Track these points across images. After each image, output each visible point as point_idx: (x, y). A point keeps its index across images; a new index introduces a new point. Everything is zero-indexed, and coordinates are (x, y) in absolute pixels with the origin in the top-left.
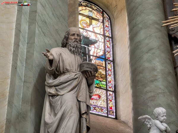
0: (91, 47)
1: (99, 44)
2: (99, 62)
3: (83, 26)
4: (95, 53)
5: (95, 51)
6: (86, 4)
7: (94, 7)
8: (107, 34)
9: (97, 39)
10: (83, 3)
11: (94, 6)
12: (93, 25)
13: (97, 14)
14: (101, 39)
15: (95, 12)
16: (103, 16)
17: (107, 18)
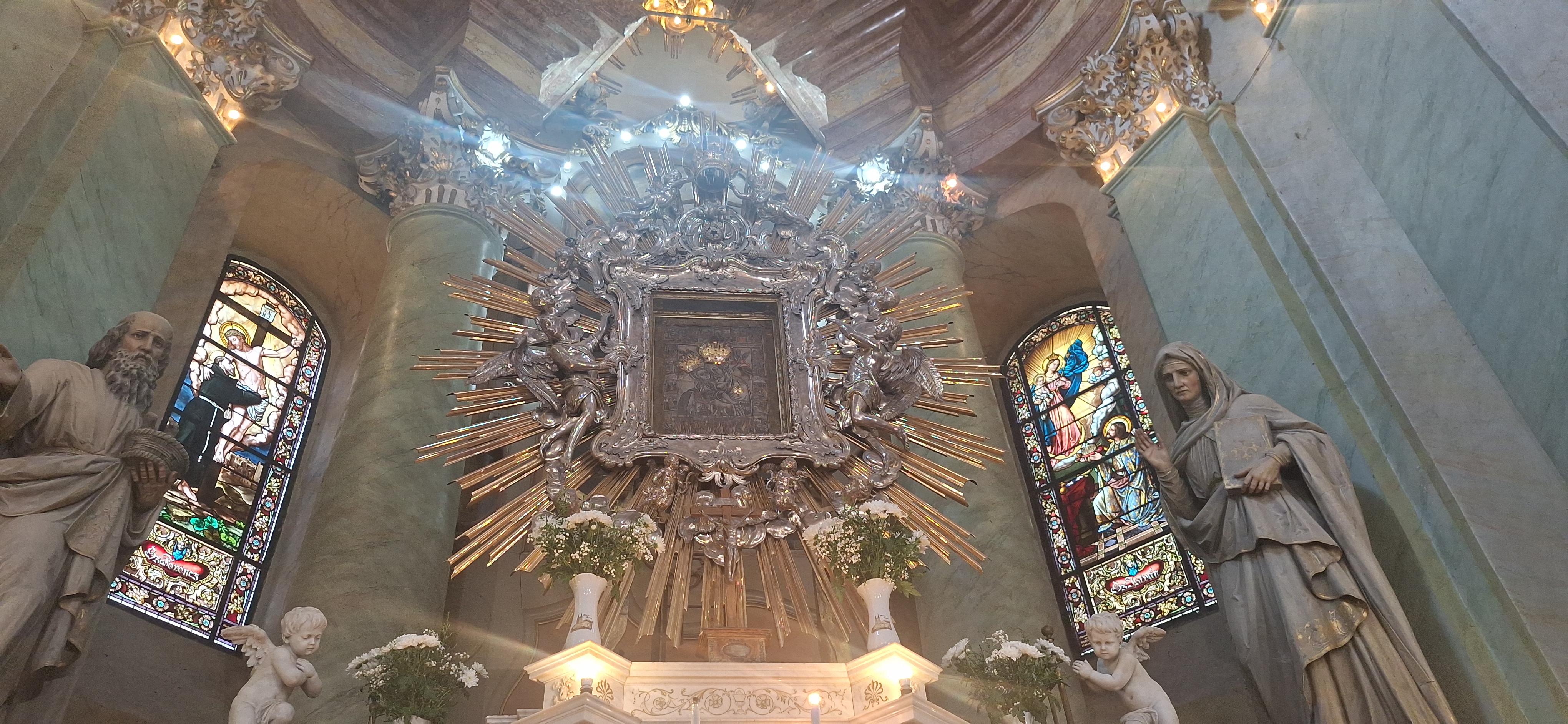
0: (232, 410)
1: (265, 409)
2: (243, 464)
3: (229, 343)
4: (238, 430)
5: (243, 427)
6: (264, 281)
7: (287, 296)
8: (303, 387)
9: (262, 393)
10: (255, 275)
11: (289, 294)
12: (263, 349)
13: (290, 321)
14: (277, 395)
15: (287, 315)
16: (308, 333)
17: (321, 341)
